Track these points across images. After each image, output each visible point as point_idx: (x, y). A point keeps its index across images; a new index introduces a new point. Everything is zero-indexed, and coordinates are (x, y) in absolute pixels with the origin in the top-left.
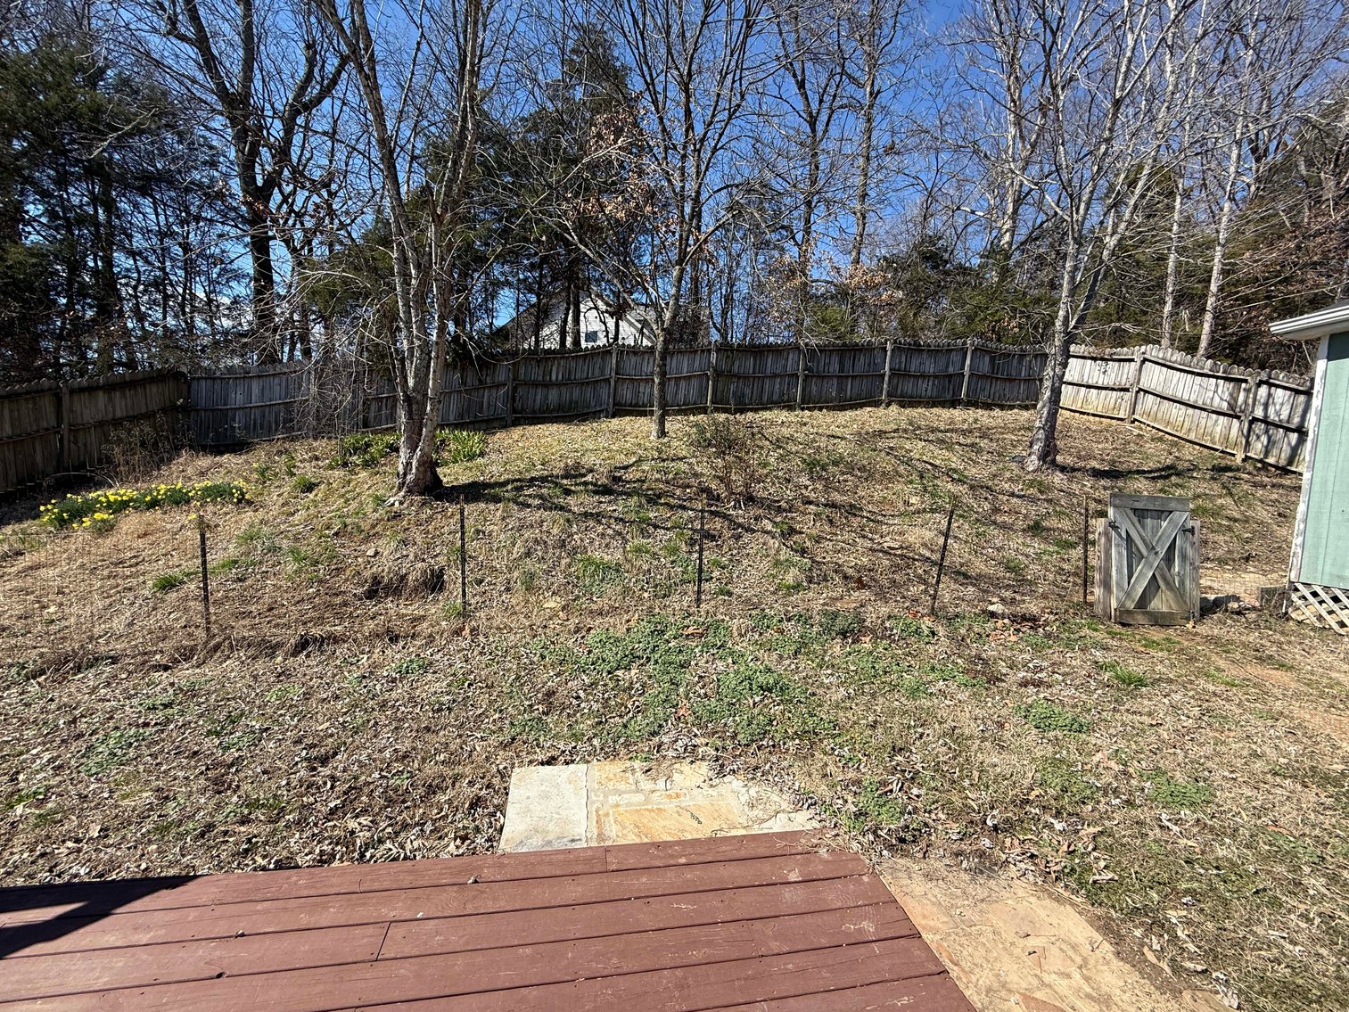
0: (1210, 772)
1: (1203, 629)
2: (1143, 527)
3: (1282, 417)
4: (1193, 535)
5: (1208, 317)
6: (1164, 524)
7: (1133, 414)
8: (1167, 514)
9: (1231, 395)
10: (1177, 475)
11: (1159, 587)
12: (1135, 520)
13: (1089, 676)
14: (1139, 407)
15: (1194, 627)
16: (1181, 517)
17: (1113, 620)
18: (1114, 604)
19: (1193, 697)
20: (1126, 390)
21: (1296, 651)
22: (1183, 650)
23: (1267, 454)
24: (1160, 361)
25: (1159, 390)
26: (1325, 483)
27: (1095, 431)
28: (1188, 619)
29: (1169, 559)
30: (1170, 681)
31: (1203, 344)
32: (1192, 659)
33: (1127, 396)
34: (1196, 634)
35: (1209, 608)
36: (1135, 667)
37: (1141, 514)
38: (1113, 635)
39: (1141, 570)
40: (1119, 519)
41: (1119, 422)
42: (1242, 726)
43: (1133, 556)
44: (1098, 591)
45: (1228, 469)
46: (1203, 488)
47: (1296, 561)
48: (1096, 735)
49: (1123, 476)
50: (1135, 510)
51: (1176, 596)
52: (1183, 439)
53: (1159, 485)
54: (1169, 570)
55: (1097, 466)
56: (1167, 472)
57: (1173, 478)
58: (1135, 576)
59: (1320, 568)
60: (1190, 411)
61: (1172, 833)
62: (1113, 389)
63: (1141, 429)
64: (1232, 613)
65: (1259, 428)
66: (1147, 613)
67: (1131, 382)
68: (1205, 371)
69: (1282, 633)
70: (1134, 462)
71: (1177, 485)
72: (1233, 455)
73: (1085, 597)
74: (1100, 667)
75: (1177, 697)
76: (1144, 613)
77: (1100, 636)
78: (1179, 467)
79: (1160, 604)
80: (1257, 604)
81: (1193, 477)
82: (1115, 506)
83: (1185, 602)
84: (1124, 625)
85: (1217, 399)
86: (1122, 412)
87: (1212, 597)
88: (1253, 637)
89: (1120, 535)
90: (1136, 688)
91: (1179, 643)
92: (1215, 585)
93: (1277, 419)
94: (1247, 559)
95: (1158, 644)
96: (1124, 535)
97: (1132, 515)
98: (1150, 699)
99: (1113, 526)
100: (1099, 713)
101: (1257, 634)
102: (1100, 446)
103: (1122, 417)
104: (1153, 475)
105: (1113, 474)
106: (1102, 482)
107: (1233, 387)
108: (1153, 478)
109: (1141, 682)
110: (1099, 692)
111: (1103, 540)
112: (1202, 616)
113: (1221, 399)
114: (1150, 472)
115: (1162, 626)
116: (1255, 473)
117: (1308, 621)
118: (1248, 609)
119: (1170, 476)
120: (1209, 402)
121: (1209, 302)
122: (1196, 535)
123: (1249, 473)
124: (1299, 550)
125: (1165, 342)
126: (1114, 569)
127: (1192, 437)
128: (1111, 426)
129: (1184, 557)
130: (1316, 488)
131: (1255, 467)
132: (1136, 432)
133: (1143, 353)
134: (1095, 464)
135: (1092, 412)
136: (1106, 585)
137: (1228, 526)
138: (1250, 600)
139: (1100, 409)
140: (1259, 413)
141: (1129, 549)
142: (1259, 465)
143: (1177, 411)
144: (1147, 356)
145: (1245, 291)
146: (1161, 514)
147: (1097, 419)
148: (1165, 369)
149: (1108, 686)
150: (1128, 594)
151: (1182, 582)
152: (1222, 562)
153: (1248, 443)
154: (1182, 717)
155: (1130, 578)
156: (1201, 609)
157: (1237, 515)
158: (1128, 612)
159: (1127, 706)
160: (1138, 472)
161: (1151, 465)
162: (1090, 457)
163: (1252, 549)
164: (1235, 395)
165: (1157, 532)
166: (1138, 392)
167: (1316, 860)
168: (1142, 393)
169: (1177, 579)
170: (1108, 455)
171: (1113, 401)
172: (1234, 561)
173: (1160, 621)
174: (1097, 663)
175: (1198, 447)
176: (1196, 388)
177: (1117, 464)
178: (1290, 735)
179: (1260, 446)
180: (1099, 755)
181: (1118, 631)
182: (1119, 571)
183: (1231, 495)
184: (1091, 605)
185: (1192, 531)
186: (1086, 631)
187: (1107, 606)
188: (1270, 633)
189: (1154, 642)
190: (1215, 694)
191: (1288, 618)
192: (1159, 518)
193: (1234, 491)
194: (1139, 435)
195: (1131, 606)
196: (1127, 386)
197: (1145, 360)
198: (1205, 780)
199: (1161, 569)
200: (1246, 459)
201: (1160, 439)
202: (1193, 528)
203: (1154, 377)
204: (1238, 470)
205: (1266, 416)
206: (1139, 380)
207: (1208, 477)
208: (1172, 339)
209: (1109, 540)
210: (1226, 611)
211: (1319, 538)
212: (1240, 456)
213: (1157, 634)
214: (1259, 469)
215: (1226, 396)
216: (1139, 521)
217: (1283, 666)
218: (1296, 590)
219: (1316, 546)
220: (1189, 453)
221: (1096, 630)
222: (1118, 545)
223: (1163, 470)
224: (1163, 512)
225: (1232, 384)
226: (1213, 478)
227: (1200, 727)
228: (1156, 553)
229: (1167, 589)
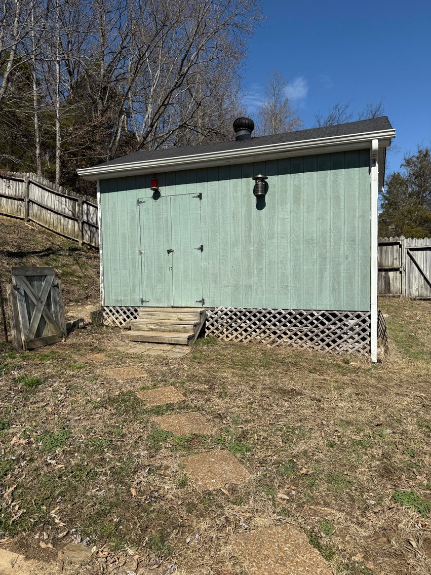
0: (69, 421)
1: (69, 341)
2: (33, 286)
3: (94, 221)
4: (58, 288)
5: (58, 161)
6: (43, 284)
7: (28, 216)
8: (43, 277)
9: (73, 207)
10: (53, 253)
11: (46, 322)
12: (28, 283)
13: (10, 389)
14: (30, 212)
15: (65, 341)
16: (51, 279)
17: (24, 349)
18: (23, 338)
19: (63, 382)
20: (22, 200)
21: (105, 341)
22: (59, 356)
23: (91, 242)
24: (38, 184)
25: (39, 201)
26: (107, 255)
27: (7, 226)
28: (62, 337)
29: (48, 304)
30: (53, 376)
31: (57, 177)
32: (64, 359)
33: (24, 204)
34: (66, 344)
35: (71, 328)
36: (36, 374)
37: (30, 279)
38: (24, 358)
39: (35, 314)
40: (19, 284)
41: (21, 221)
42: (84, 389)
43: (30, 306)
44: (13, 333)
45: (76, 249)
46: (65, 260)
47: (102, 296)
48: (14, 426)
49: (25, 256)
50: (27, 276)
51: (54, 325)
52: (55, 232)
53: (45, 259)
54: (49, 311)
55: (10, 250)
56: (49, 252)
57: (51, 255)
58: (32, 318)
59: (111, 297)
60: (56, 216)
61: (52, 465)
62: (15, 199)
63: (33, 226)
64: (81, 328)
65: (86, 227)
66: (41, 339)
67: (24, 195)
68: (60, 193)
69: (101, 334)
70: (30, 246)
71: (54, 260)
72: (78, 241)
73: (7, 337)
74: (16, 381)
75: (56, 384)
76: (40, 340)
77: (17, 361)
78: (54, 249)
79: (48, 332)
80: (91, 321)
81: (60, 255)
82: (16, 276)
83: (59, 328)
84: (30, 350)
85: (67, 210)
86: (22, 214)
87: (72, 322)
88: (89, 340)
89: (21, 294)
90: (36, 387)
91: (57, 352)
92: (75, 315)
93: (92, 222)
94: (87, 298)
95: (47, 357)
96: (23, 293)
97: (26, 280)
98: (43, 391)
99: (16, 288)
100: (15, 411)
101: (91, 337)
102: (11, 236)
103: (22, 217)
104: (41, 254)
105: (20, 255)
106: (14, 260)
107: (73, 203)
108: (41, 256)
109: (38, 382)
110: (16, 397)
111: (11, 298)
112: (68, 334)
113: (69, 210)
114: (40, 252)
115: (50, 345)
116: (87, 251)
117: (110, 325)
118: (87, 325)
119: (49, 254)
120: (63, 211)
121: (57, 153)
122: (60, 288)
123: (85, 252)
124: (103, 290)
125: (39, 172)
126: (20, 316)
127: (58, 230)
128: (16, 223)
129: (55, 302)
130: (105, 258)
131: (87, 248)
132: (30, 227)
133: (29, 178)
134: (8, 248)
135: (5, 213)
136: (17, 327)
137: (78, 281)
138: (88, 320)
139: (9, 211)
140: (85, 218)
141: (27, 302)
142: (89, 247)
143: (50, 216)
144: (31, 180)
145: (73, 149)
146: (41, 277)
147: (9, 218)
148: (40, 189)
149: (21, 392)
150: (30, 330)
151: (57, 317)
152: (77, 301)
153: (83, 235)
154: (59, 395)
155: (30, 320)
156: (67, 330)
157: (81, 274)
158: (32, 341)
159: (31, 401)
160: (34, 253)
161: (40, 248)
162: (7, 244)
163: (89, 292)
164: (74, 208)
165: (40, 289)
166: (29, 202)
167: (109, 443)
168: (31, 203)
169: (54, 315)
170: (16, 242)
171: (16, 207)
172: (82, 300)
173: (49, 342)
174: (14, 379)
175: (62, 237)
176: (57, 202)
177: (22, 248)
178: (102, 385)
179: (87, 237)
180: (15, 438)
181: (27, 354)
182: (23, 317)
183: (78, 263)
184: (11, 342)
185: (57, 286)
186: (9, 360)
187: (19, 340)
188: (96, 335)
189: (45, 356)
190: (73, 376)
191: (103, 325)
192: (41, 280)
193: (79, 262)
194: (32, 229)
195: (32, 337)
196: (23, 198)
197: (30, 182)
198: (67, 426)
199: (45, 311)
200: (83, 244)
201: (44, 232)
202: (58, 284)
203: (36, 193)
204: (80, 250)
205: (88, 221)
206: (28, 194)
207: (67, 254)
208: (42, 171)
209: (15, 298)
210: (78, 327)
211: (109, 283)
212: (81, 242)
213: (47, 351)
214: (89, 249)
215: (71, 208)
216: (30, 284)
217: (100, 350)
218: (105, 310)
219: (108, 287)
220: (59, 241)
221: (14, 358)
222: (20, 300)
223: (46, 251)
224: (42, 276)
225: (72, 201)
226: (70, 255)
227: (66, 397)
228: (42, 302)
229: (50, 322)
